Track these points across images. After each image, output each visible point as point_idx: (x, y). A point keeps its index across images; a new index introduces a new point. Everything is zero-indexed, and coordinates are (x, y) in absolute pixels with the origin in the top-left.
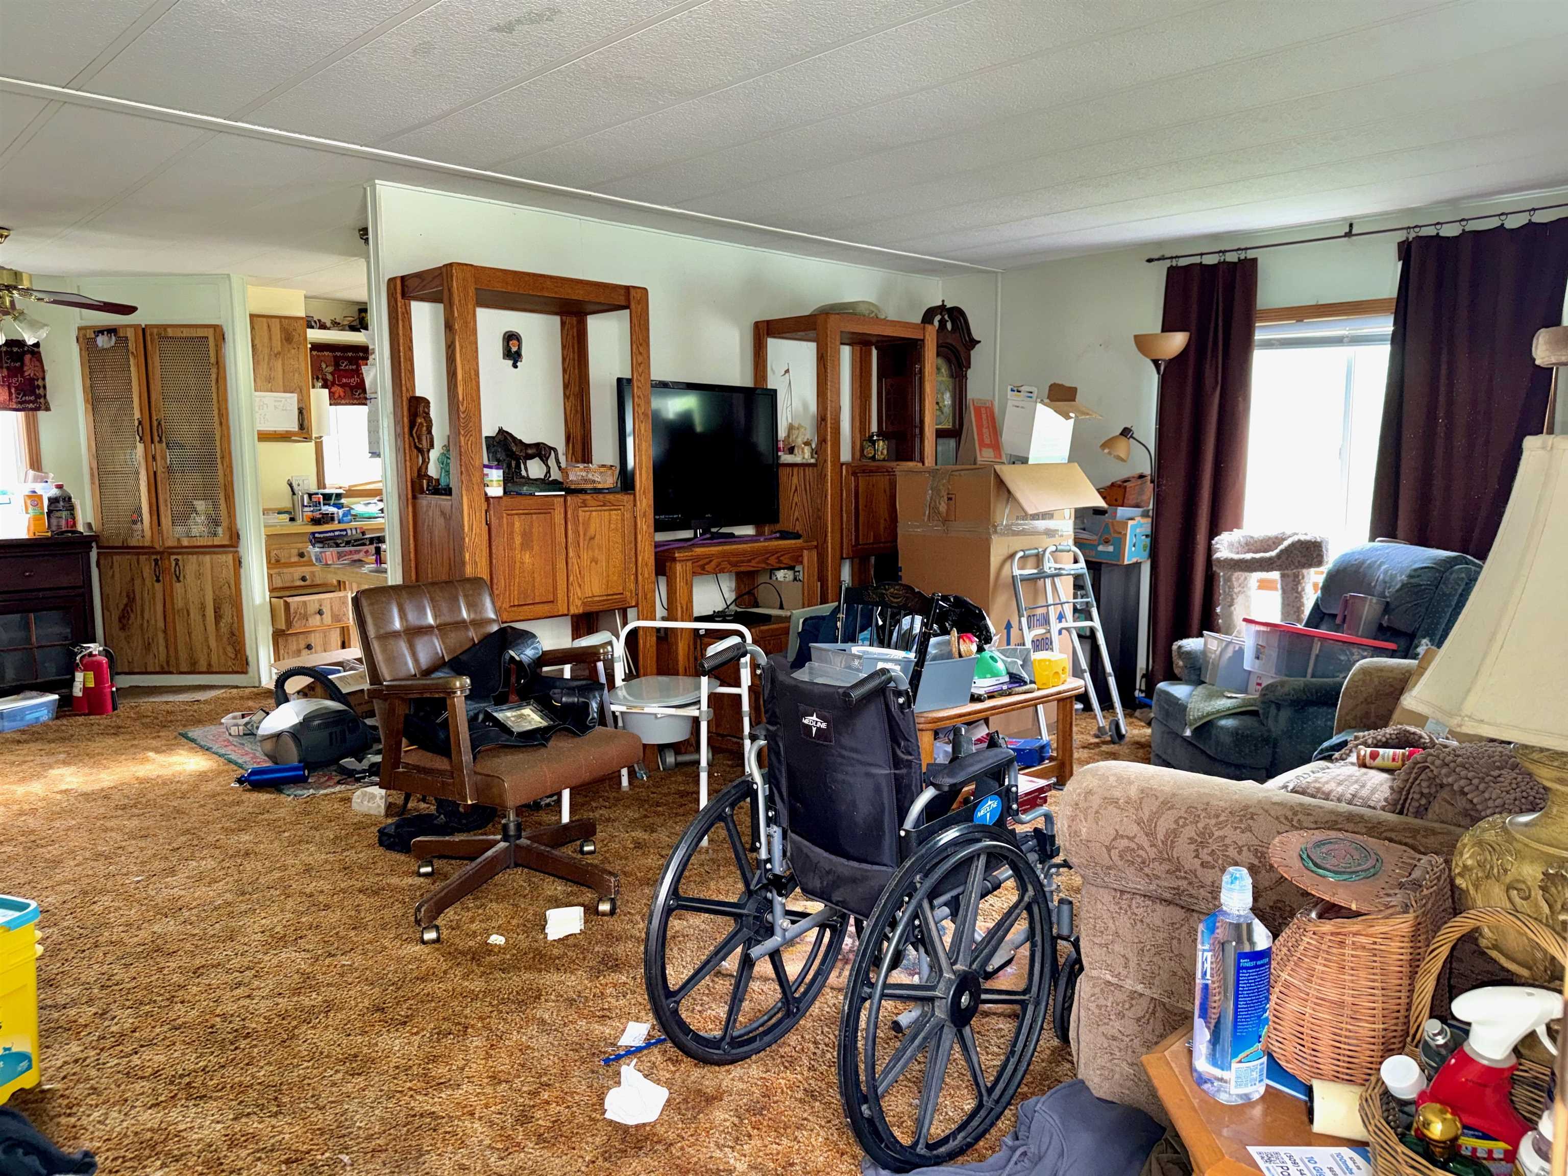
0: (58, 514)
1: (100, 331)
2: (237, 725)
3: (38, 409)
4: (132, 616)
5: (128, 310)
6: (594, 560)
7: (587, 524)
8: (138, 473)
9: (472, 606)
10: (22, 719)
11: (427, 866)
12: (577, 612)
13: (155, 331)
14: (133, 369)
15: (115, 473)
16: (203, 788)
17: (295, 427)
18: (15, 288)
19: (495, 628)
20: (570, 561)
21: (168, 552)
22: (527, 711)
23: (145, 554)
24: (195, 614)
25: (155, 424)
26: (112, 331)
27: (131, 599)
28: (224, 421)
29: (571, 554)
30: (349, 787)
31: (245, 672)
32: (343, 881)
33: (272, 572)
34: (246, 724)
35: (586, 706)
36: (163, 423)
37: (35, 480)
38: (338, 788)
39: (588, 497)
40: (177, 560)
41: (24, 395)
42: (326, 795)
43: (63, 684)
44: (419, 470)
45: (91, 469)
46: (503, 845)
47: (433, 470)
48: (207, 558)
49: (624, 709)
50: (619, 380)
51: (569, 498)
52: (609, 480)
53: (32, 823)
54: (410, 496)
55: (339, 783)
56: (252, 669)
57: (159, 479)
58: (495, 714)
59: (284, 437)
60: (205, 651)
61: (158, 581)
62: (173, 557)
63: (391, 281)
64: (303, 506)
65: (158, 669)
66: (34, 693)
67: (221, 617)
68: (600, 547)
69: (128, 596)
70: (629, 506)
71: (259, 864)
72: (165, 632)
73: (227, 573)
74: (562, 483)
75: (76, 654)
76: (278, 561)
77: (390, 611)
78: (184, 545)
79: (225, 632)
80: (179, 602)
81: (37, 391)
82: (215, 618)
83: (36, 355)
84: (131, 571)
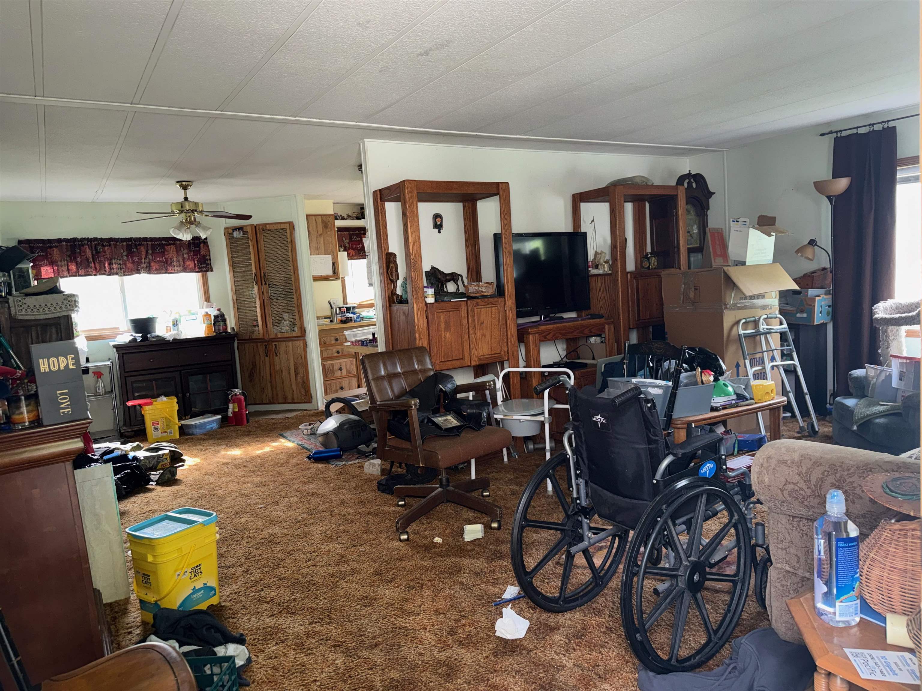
0: (219, 323)
1: (235, 229)
2: (307, 429)
3: (207, 271)
4: (255, 374)
5: (248, 217)
6: (484, 335)
7: (479, 315)
8: (255, 301)
9: (421, 362)
10: (205, 429)
11: (402, 501)
12: (475, 364)
13: (261, 227)
14: (251, 247)
15: (245, 301)
16: (291, 461)
17: (331, 273)
18: (196, 211)
19: (432, 373)
20: (470, 336)
21: (271, 341)
22: (449, 417)
23: (260, 342)
24: (285, 373)
25: (263, 275)
26: (240, 228)
27: (254, 365)
28: (296, 272)
29: (471, 332)
30: (363, 460)
31: (310, 402)
32: (360, 509)
33: (323, 349)
34: (312, 428)
35: (480, 414)
36: (266, 274)
37: (207, 307)
38: (357, 461)
39: (479, 300)
40: (275, 345)
41: (201, 264)
42: (351, 464)
43: (223, 411)
44: (392, 292)
45: (233, 300)
46: (440, 489)
47: (399, 291)
48: (290, 343)
49: (502, 417)
50: (495, 235)
51: (469, 302)
52: (491, 291)
53: (211, 479)
54: (388, 305)
55: (357, 458)
56: (314, 400)
57: (265, 303)
58: (433, 419)
59: (326, 278)
60: (291, 392)
61: (267, 356)
62: (274, 344)
63: (375, 192)
64: (337, 314)
65: (268, 402)
66: (210, 415)
68: (486, 328)
69: (253, 365)
70: (502, 304)
71: (319, 500)
72: (271, 382)
73: (300, 351)
74: (465, 294)
75: (229, 395)
76: (325, 343)
77: (379, 366)
78: (278, 337)
79: (300, 381)
80: (277, 367)
81: (207, 262)
82: (295, 375)
83: (206, 243)
84: (253, 351)
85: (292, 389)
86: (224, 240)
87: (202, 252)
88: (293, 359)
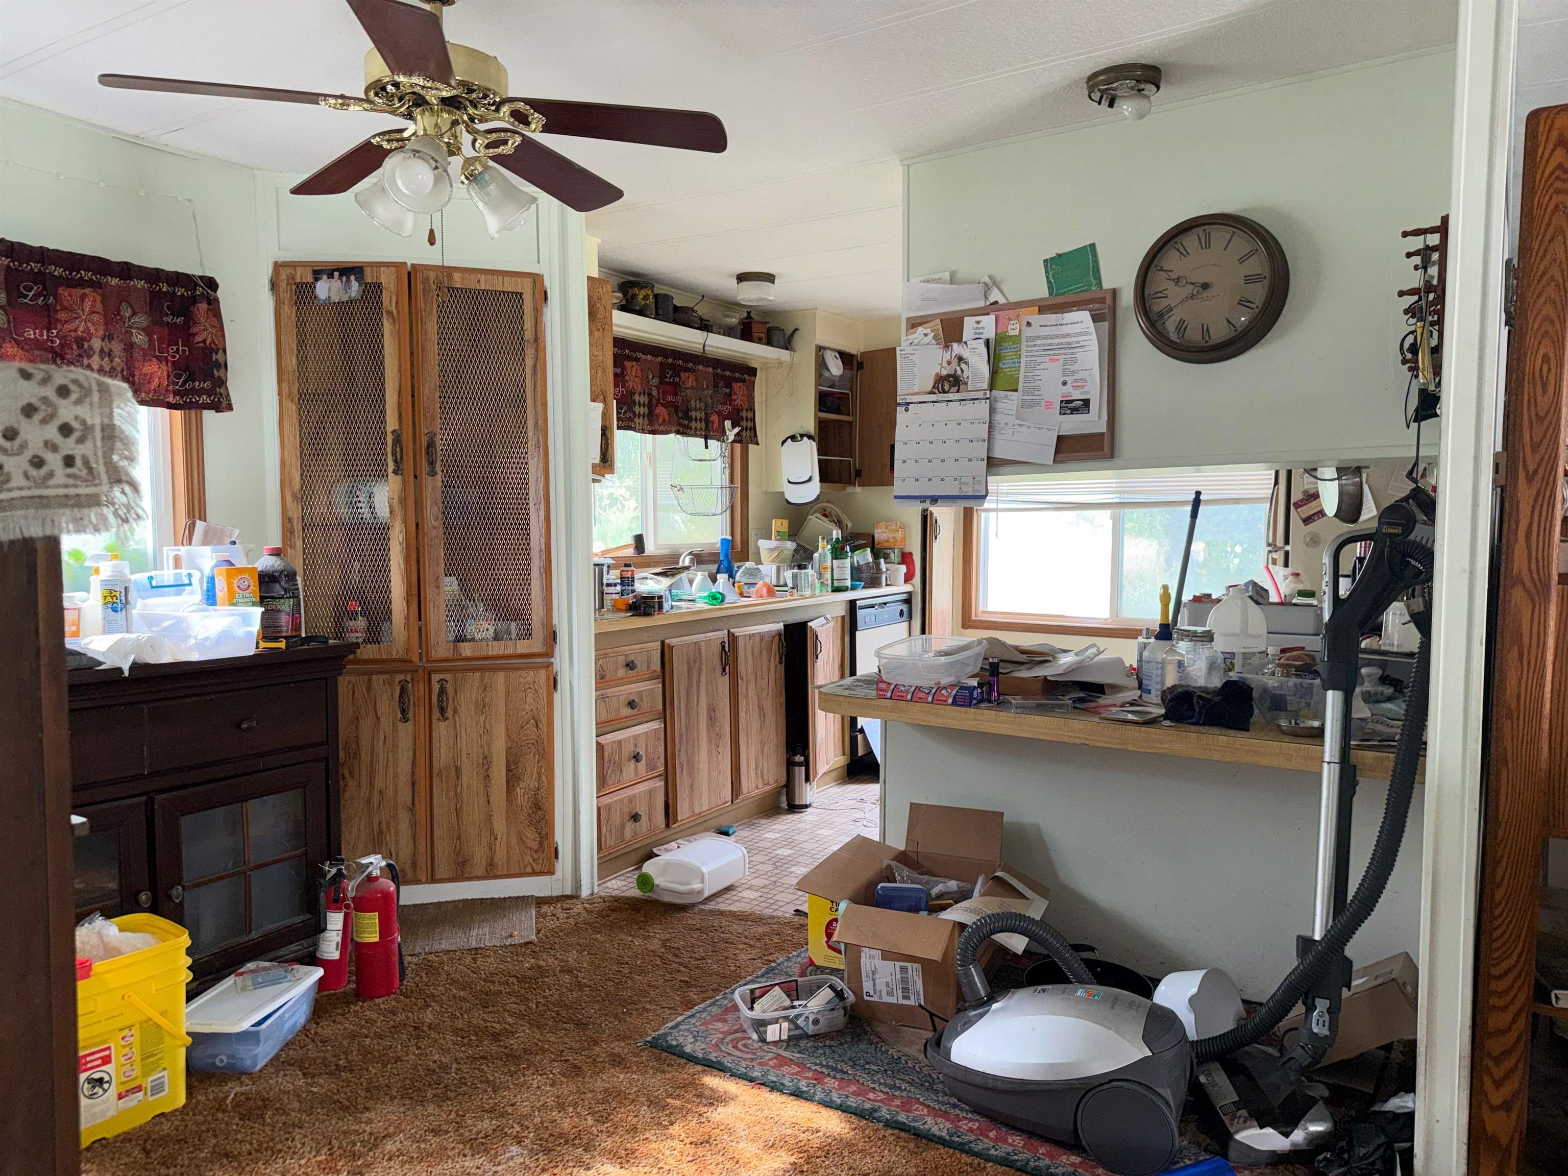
3: (212, 406)
4: (352, 783)
13: (432, 275)
14: (388, 341)
17: (597, 458)
23: (387, 672)
24: (470, 777)
25: (424, 440)
27: (352, 751)
31: (551, 871)
36: (437, 440)
40: (447, 681)
41: (188, 380)
45: (287, 519)
48: (499, 678)
56: (562, 864)
60: (485, 841)
61: (405, 719)
62: (437, 677)
64: (605, 584)
67: (518, 779)
69: (347, 748)
72: (412, 808)
73: (534, 702)
78: (463, 655)
79: (524, 804)
80: (442, 756)
81: (215, 371)
82: (508, 781)
83: (214, 304)
84: (353, 704)
85: (492, 831)
86: (267, 302)
87: (203, 335)
88: (507, 730)
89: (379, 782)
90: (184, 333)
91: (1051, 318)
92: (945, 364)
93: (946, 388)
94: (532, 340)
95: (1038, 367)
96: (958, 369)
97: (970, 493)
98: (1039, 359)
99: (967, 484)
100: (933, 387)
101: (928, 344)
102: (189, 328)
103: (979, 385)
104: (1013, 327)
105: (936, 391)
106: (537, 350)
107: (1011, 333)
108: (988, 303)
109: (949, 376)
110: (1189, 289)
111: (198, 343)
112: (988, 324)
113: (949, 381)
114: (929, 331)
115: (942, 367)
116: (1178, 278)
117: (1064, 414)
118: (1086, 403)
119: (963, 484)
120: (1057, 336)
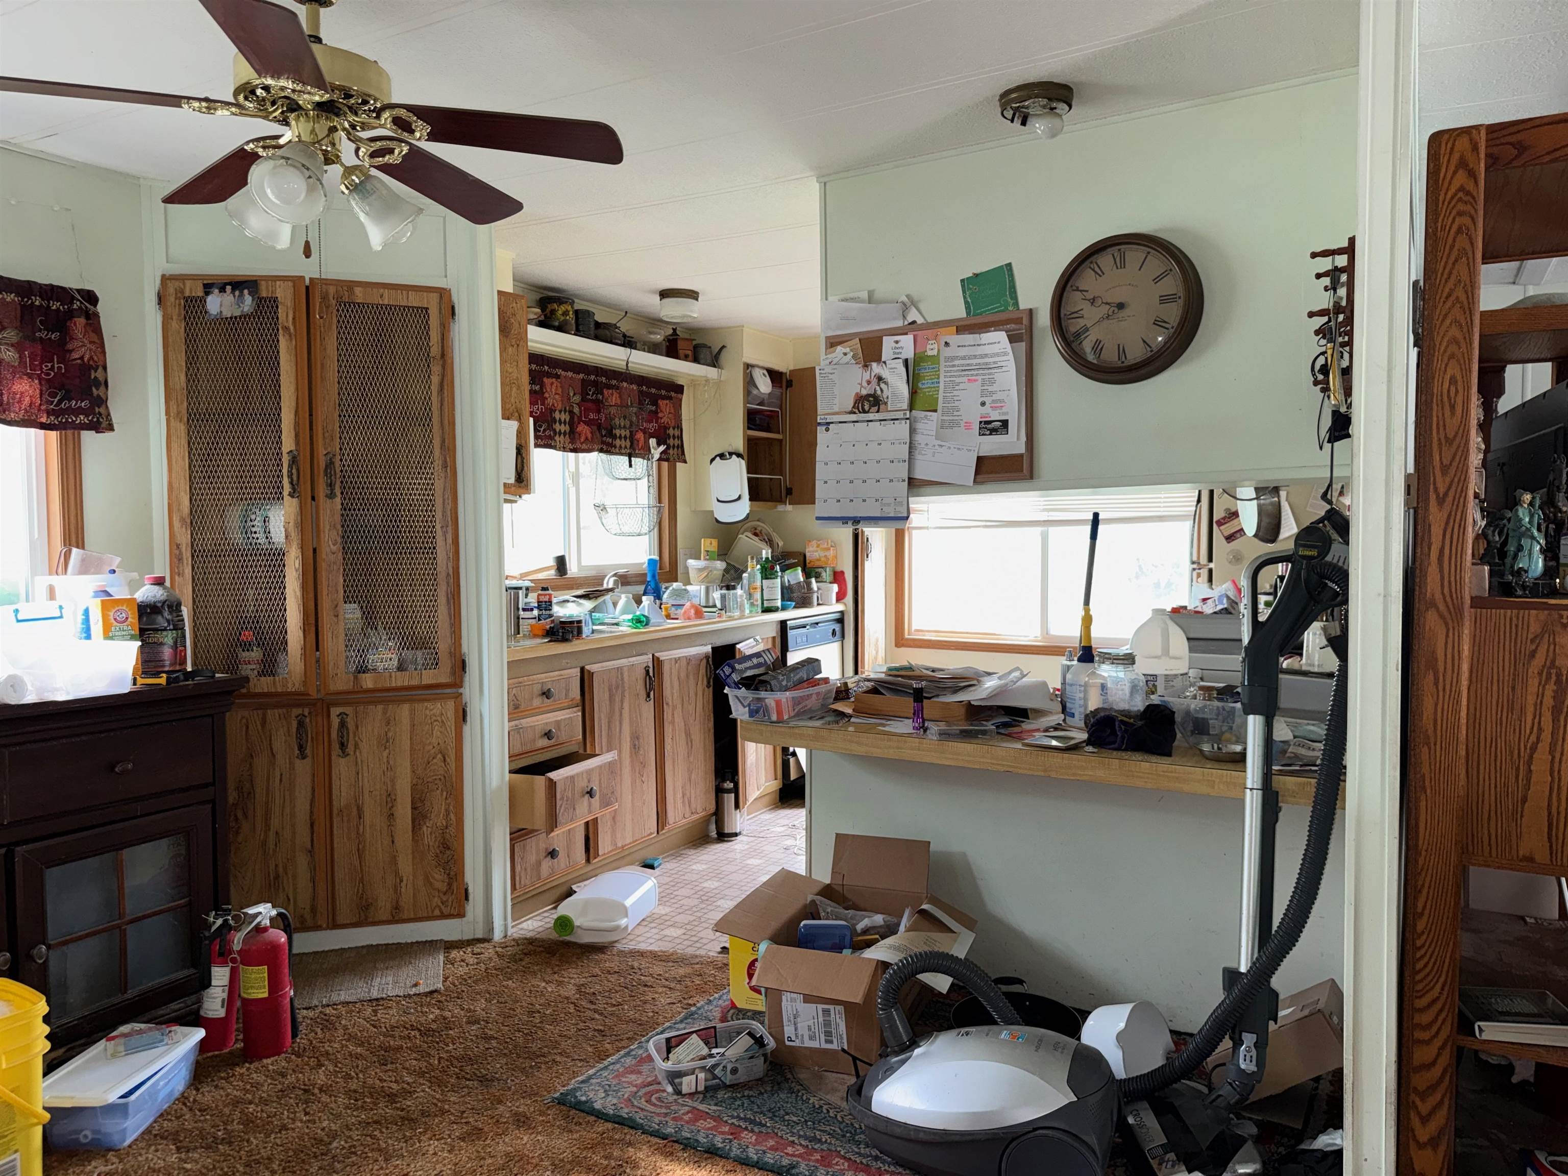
0: (158, 637)
3: (92, 426)
13: (332, 290)
17: (511, 477)
24: (372, 815)
25: (322, 462)
33: (510, 726)
36: (336, 461)
40: (343, 716)
41: (67, 397)
48: (404, 710)
60: (390, 882)
61: (302, 755)
62: (338, 710)
64: (520, 609)
67: (425, 817)
73: (440, 733)
78: (365, 687)
79: (431, 844)
80: (342, 794)
81: (94, 389)
82: (413, 820)
83: (93, 320)
84: (247, 740)
85: (397, 873)
86: (153, 318)
87: (80, 351)
88: (412, 766)
89: (275, 823)
90: (59, 349)
91: (968, 338)
92: (865, 384)
93: (867, 407)
94: (438, 357)
95: (957, 388)
96: (878, 388)
97: (892, 515)
98: (957, 380)
99: (889, 505)
100: (854, 407)
101: (847, 363)
102: (66, 344)
103: (899, 405)
104: (932, 347)
105: (856, 411)
106: (444, 367)
107: (930, 353)
108: (906, 323)
109: (869, 395)
110: (1105, 309)
111: (76, 359)
112: (907, 341)
113: (869, 401)
114: (848, 350)
115: (862, 387)
116: (1094, 299)
117: (983, 435)
118: (1005, 423)
119: (885, 505)
120: (975, 357)
